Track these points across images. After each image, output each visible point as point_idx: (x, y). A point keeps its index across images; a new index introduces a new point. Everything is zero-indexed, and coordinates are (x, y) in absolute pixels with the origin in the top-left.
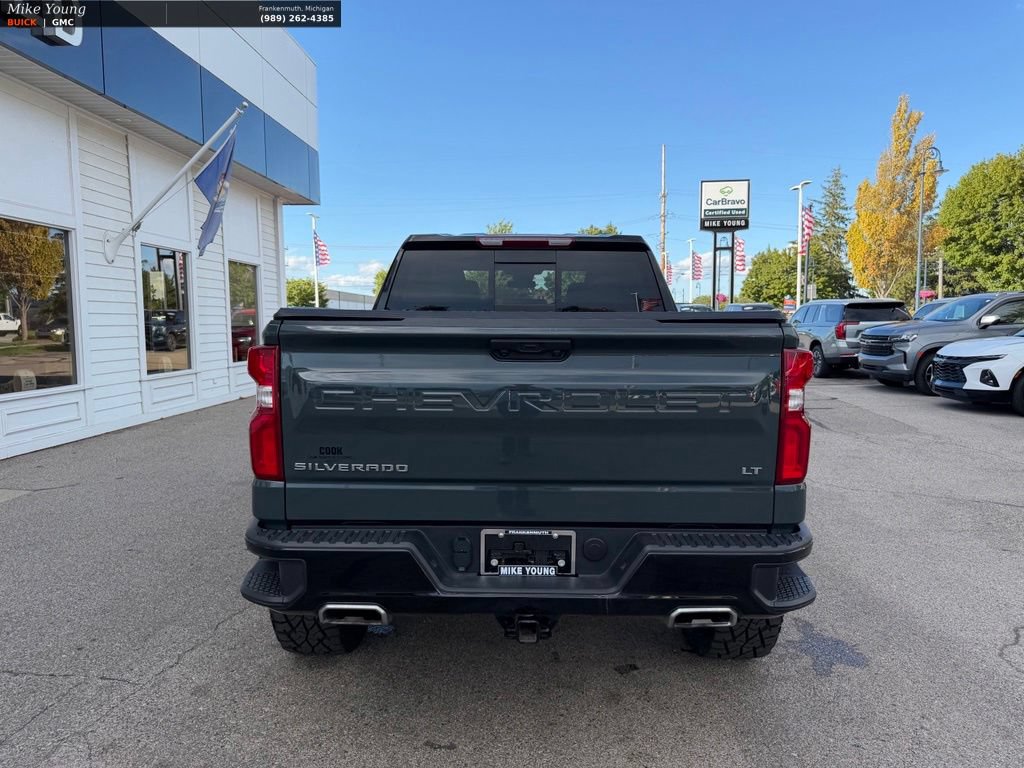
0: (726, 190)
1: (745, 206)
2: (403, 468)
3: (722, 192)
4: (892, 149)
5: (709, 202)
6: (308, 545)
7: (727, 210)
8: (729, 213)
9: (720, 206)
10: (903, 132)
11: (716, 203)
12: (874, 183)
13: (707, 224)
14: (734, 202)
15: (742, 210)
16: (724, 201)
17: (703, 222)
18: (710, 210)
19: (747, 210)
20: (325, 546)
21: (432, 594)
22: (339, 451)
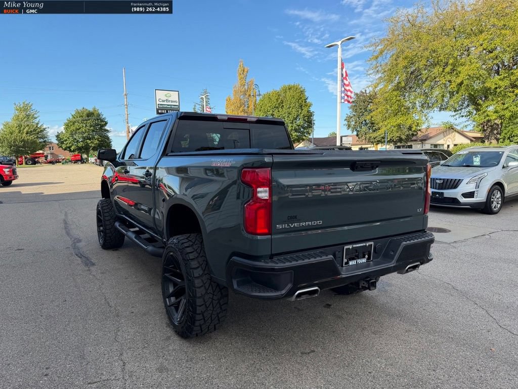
0: (168, 95)
1: (178, 104)
2: (320, 222)
3: (166, 96)
4: (238, 84)
5: (160, 100)
6: (294, 263)
7: (169, 105)
8: (170, 106)
9: (165, 103)
10: (243, 76)
11: (163, 101)
12: (232, 97)
13: (160, 111)
14: (172, 102)
15: (176, 106)
16: (167, 101)
17: (157, 110)
18: (161, 105)
19: (179, 106)
20: (300, 262)
21: (340, 276)
22: (296, 217)
